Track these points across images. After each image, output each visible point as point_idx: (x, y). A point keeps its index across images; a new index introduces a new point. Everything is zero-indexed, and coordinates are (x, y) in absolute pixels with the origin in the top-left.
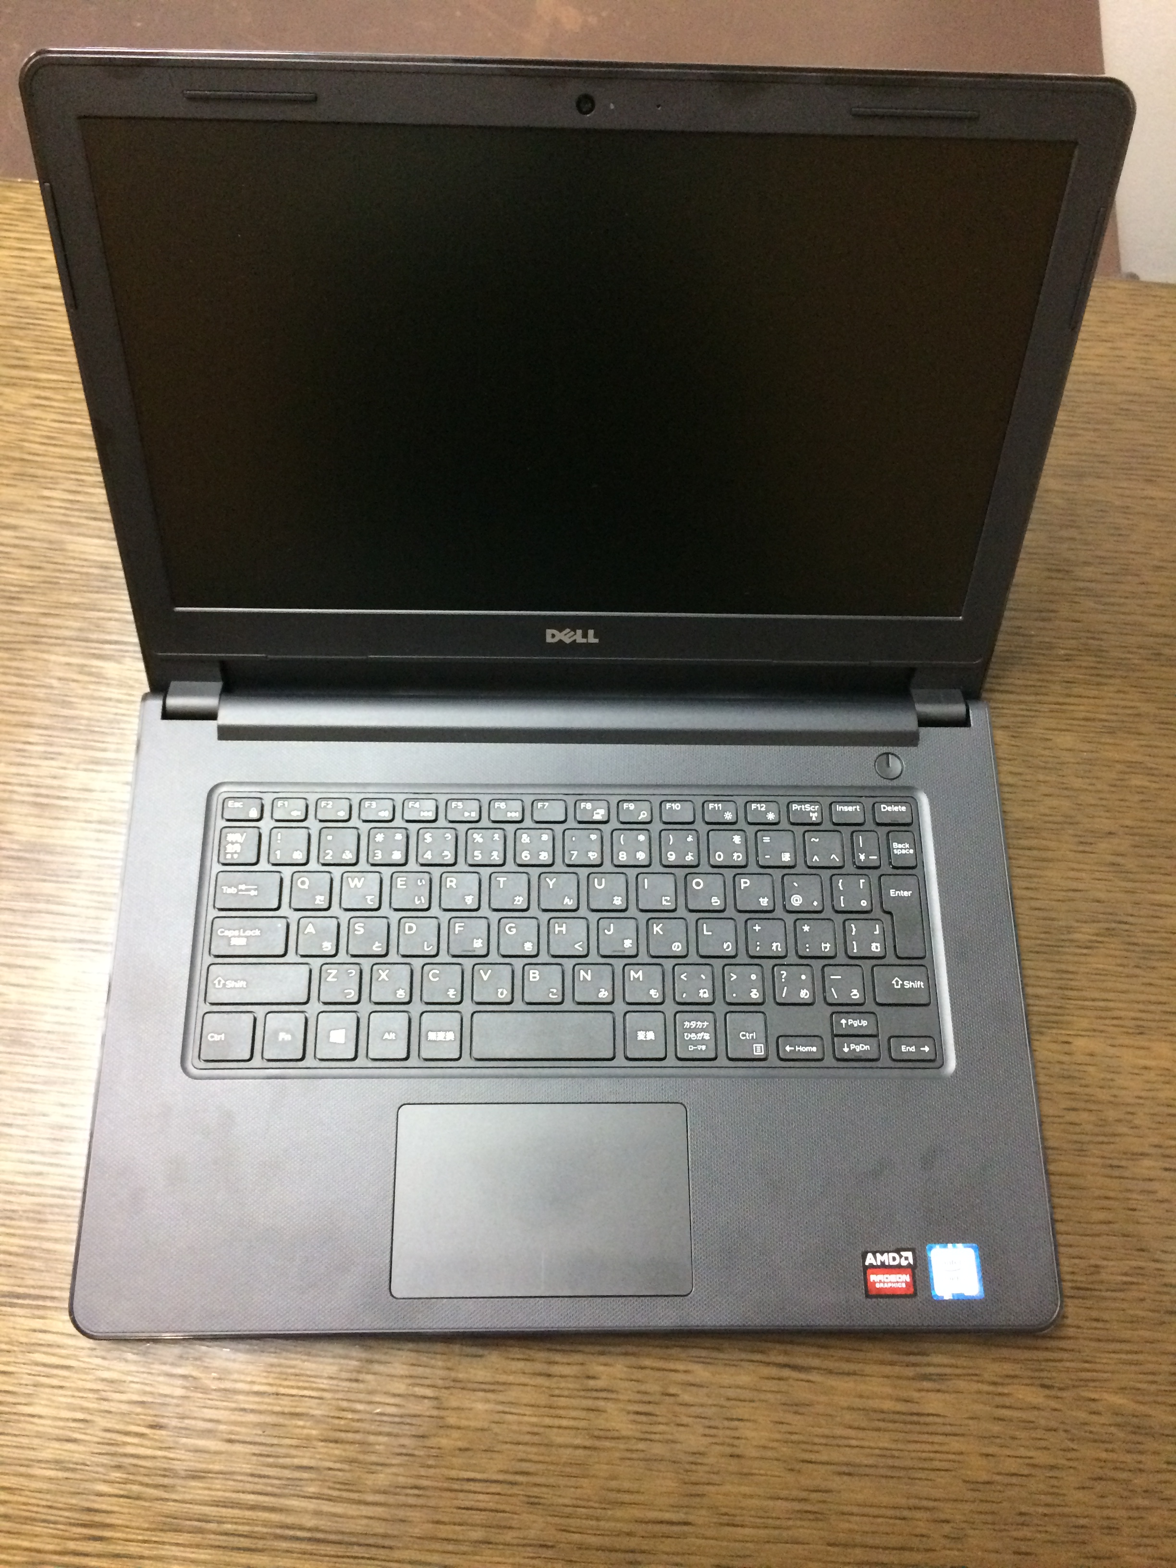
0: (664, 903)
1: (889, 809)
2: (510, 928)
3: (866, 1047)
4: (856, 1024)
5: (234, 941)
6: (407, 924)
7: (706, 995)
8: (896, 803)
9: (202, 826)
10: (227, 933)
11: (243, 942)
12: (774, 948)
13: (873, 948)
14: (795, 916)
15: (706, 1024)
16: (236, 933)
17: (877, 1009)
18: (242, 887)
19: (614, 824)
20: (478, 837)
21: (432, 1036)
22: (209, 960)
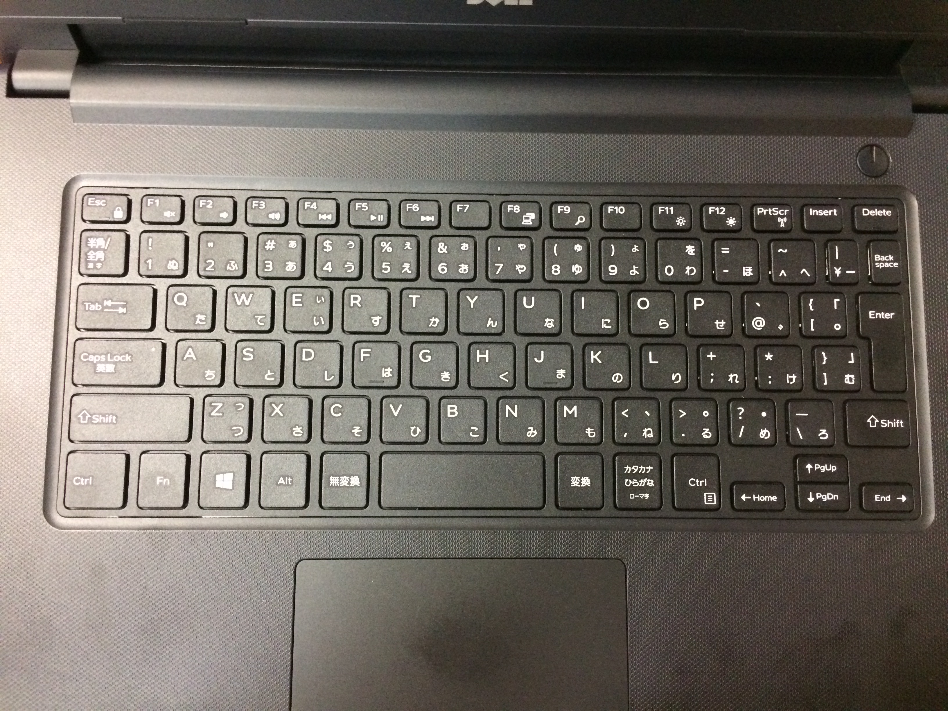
0: (604, 326)
1: (871, 213)
2: (424, 356)
3: (834, 497)
4: (824, 469)
5: (100, 368)
6: (304, 349)
7: (651, 435)
8: (880, 207)
9: (57, 228)
10: (92, 358)
11: (110, 368)
12: (731, 380)
13: (847, 381)
14: (756, 342)
15: (650, 468)
16: (103, 358)
17: (847, 452)
18: (109, 303)
19: (546, 230)
20: (386, 246)
21: (334, 481)
22: (71, 390)
